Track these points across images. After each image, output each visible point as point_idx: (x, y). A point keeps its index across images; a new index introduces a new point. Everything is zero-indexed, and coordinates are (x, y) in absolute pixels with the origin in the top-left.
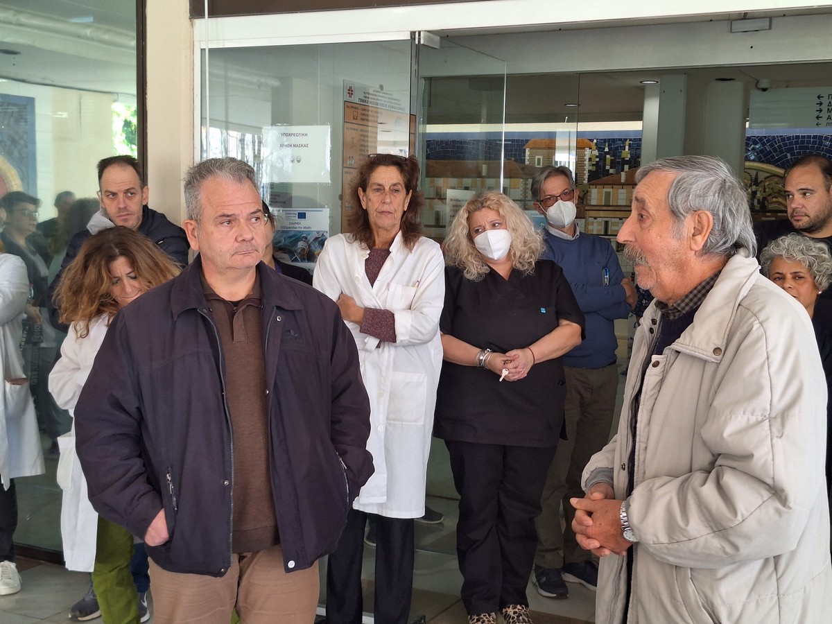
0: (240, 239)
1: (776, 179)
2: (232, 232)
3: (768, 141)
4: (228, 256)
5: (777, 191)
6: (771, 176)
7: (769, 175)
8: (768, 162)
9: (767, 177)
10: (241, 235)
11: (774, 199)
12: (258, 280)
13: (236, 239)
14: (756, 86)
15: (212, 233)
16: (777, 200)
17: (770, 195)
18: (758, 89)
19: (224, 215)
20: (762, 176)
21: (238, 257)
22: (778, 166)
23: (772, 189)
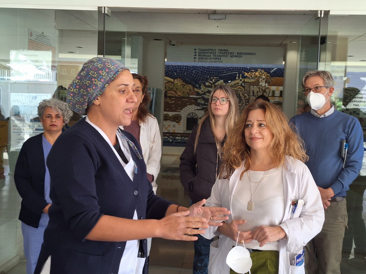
1: (170, 83)
5: (171, 88)
6: (168, 82)
7: (168, 81)
9: (167, 82)
11: (170, 92)
14: (170, 43)
16: (171, 92)
17: (168, 90)
18: (171, 45)
22: (171, 78)
23: (169, 87)
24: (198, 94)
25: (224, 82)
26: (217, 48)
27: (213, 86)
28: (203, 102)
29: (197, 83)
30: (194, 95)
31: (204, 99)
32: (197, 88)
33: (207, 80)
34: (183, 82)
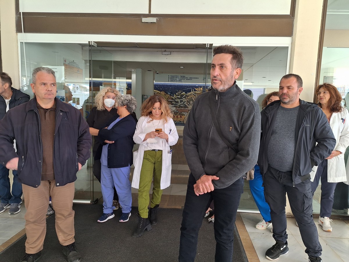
0: (47, 90)
2: (45, 88)
3: (157, 85)
4: (43, 95)
8: (157, 90)
10: (48, 89)
12: (55, 103)
13: (46, 90)
15: (39, 87)
19: (43, 83)
20: (156, 93)
21: (47, 95)
22: (159, 91)
24: (172, 99)
25: (185, 93)
26: (180, 75)
27: (180, 95)
28: (175, 103)
29: (172, 94)
30: (170, 99)
31: (175, 101)
32: (172, 96)
33: (177, 92)
34: (165, 93)
